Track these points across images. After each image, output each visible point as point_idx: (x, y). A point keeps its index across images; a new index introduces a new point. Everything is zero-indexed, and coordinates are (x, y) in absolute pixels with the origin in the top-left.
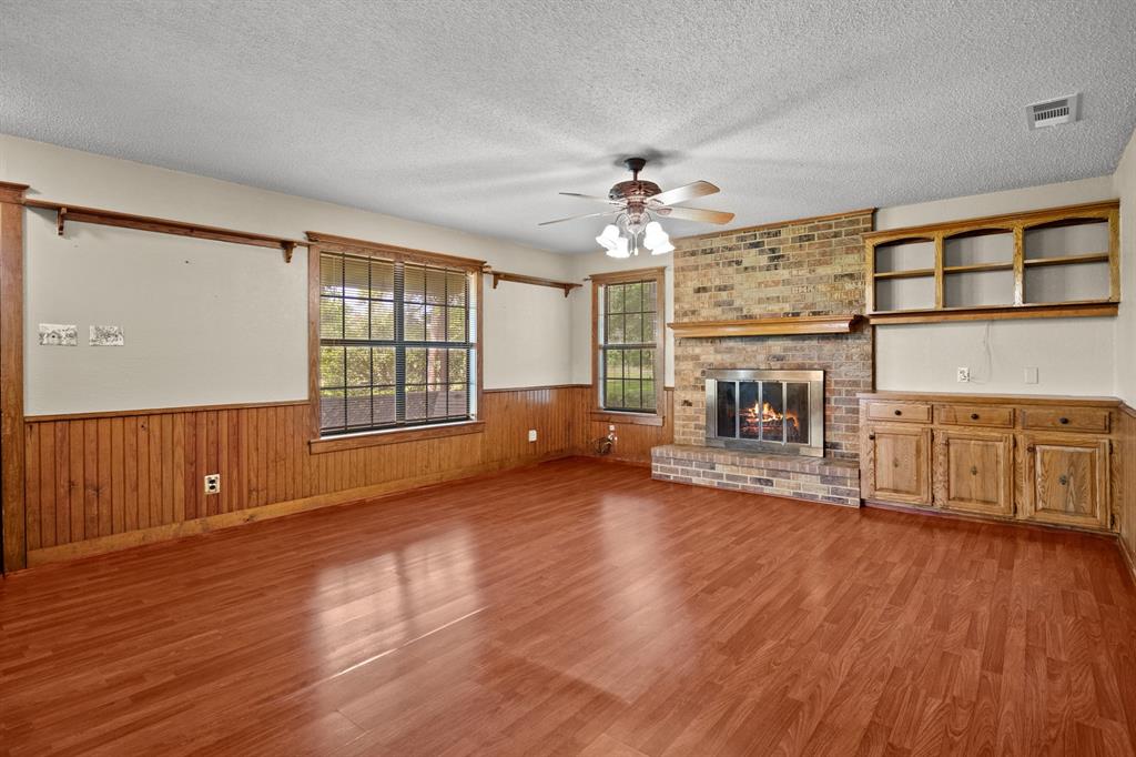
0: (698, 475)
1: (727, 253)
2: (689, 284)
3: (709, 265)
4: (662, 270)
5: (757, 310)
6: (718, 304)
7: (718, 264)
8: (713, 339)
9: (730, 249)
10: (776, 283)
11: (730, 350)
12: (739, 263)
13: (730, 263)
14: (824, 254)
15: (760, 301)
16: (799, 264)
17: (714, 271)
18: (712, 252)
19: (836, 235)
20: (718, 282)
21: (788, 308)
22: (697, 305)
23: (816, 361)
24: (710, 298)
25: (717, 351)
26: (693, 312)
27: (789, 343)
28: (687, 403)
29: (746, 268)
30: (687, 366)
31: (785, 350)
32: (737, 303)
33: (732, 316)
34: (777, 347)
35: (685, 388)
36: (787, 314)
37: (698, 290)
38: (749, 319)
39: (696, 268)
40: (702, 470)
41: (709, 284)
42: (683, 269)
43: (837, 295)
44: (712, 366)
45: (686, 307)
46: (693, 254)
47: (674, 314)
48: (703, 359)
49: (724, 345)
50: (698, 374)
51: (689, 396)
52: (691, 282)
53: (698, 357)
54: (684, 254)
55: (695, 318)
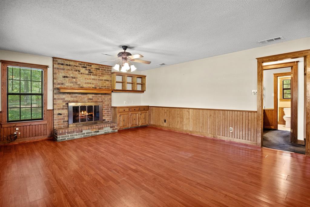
0: (77, 135)
1: (75, 67)
2: (61, 74)
3: (69, 70)
5: (85, 86)
6: (71, 82)
7: (72, 70)
8: (70, 93)
9: (76, 66)
10: (90, 79)
11: (76, 97)
12: (79, 71)
13: (76, 71)
14: (102, 74)
15: (86, 83)
16: (96, 75)
17: (70, 72)
18: (70, 65)
19: (105, 70)
20: (72, 75)
21: (93, 86)
22: (64, 82)
23: (100, 100)
24: (69, 80)
25: (71, 97)
26: (62, 84)
27: (94, 95)
28: (60, 114)
29: (81, 73)
30: (60, 102)
31: (93, 97)
32: (79, 83)
33: (77, 86)
34: (90, 96)
35: (59, 109)
36: (93, 88)
37: (64, 77)
38: (82, 88)
39: (64, 69)
40: (78, 133)
41: (69, 76)
42: (58, 69)
43: (105, 84)
44: (70, 102)
45: (59, 82)
46: (62, 64)
47: (53, 84)
48: (66, 99)
49: (74, 95)
50: (64, 104)
51: (60, 112)
52: (62, 74)
53: (64, 99)
54: (59, 64)
55: (63, 86)
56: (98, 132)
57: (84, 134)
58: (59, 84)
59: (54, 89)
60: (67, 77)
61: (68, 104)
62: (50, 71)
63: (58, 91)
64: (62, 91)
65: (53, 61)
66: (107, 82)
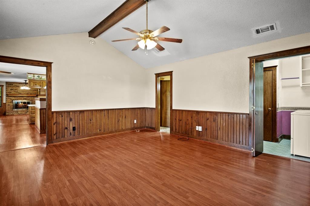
4: (3, 86)
6: (15, 92)
8: (13, 96)
11: (17, 98)
15: (22, 92)
17: (14, 87)
21: (27, 93)
22: (11, 91)
25: (15, 98)
26: (10, 92)
27: (27, 97)
32: (19, 92)
34: (25, 98)
35: (8, 103)
37: (11, 89)
38: (20, 94)
39: (11, 86)
42: (8, 86)
43: (34, 92)
44: (14, 100)
45: (9, 92)
46: (10, 84)
47: (6, 92)
48: (12, 99)
49: (16, 97)
50: (11, 101)
51: (9, 104)
52: (10, 88)
53: (11, 99)
54: (8, 84)
55: (10, 93)
56: (27, 113)
57: (19, 113)
58: (8, 93)
59: (6, 95)
60: (12, 89)
61: (13, 101)
62: (5, 88)
63: (7, 95)
64: (9, 95)
65: (6, 83)
66: (35, 91)
